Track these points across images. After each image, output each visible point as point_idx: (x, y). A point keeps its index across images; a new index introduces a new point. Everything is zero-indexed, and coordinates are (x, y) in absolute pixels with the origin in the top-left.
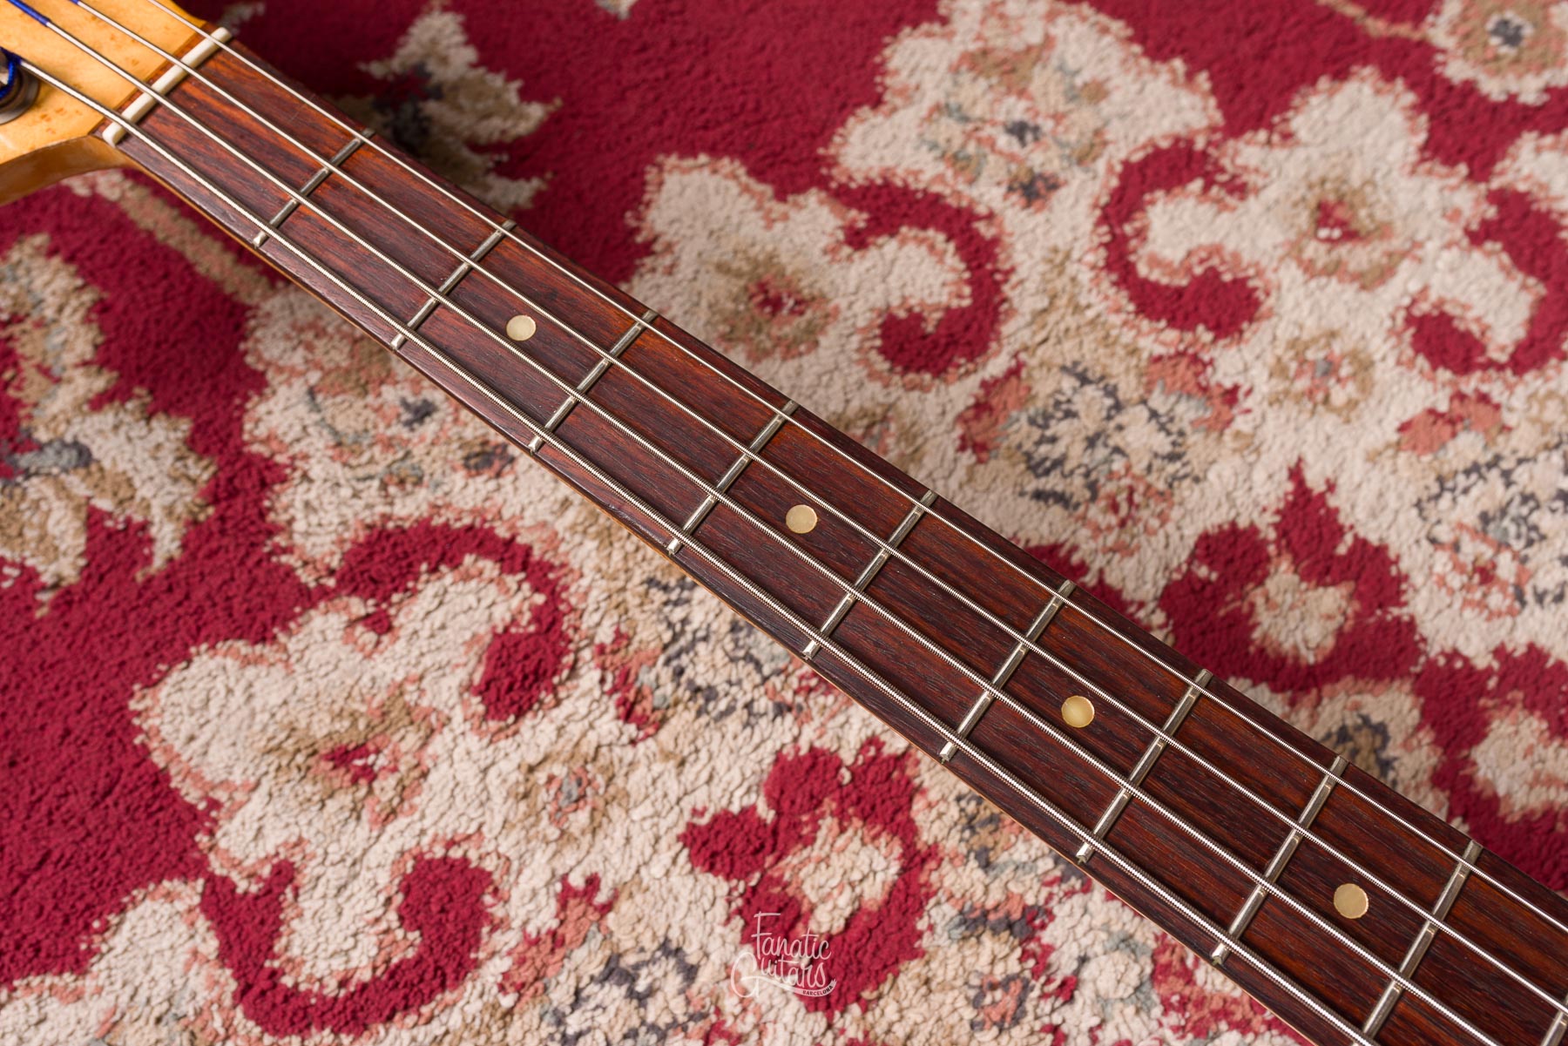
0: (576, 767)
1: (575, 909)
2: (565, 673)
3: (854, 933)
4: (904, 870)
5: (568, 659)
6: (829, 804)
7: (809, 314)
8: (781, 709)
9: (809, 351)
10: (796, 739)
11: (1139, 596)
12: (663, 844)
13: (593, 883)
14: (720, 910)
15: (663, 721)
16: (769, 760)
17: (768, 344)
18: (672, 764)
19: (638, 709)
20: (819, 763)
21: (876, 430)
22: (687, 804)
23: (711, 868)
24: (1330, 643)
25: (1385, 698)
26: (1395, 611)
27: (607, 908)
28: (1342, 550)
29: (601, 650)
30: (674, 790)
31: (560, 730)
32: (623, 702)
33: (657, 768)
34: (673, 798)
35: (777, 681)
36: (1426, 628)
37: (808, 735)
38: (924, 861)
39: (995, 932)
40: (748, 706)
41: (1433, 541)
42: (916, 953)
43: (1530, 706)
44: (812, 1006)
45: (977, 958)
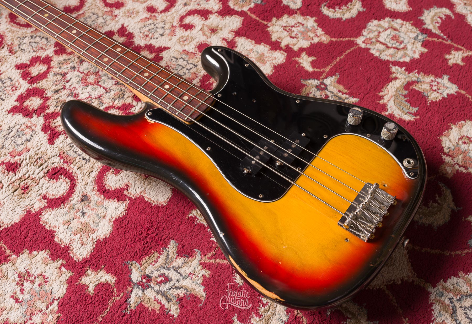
3: (37, 77)
4: (47, 69)
5: (3, 46)
6: (38, 62)
8: (34, 51)
10: (35, 55)
12: (12, 67)
14: (19, 73)
15: (16, 53)
16: (31, 57)
18: (15, 58)
19: (12, 52)
20: (38, 58)
22: (17, 62)
23: (18, 69)
26: (132, 40)
28: (126, 33)
29: (8, 45)
32: (10, 51)
33: (13, 58)
34: (14, 61)
35: (35, 48)
36: (136, 42)
37: (38, 54)
38: (51, 68)
39: (59, 75)
40: (29, 51)
41: (141, 32)
42: (46, 78)
43: (148, 50)
44: (29, 83)
45: (55, 78)
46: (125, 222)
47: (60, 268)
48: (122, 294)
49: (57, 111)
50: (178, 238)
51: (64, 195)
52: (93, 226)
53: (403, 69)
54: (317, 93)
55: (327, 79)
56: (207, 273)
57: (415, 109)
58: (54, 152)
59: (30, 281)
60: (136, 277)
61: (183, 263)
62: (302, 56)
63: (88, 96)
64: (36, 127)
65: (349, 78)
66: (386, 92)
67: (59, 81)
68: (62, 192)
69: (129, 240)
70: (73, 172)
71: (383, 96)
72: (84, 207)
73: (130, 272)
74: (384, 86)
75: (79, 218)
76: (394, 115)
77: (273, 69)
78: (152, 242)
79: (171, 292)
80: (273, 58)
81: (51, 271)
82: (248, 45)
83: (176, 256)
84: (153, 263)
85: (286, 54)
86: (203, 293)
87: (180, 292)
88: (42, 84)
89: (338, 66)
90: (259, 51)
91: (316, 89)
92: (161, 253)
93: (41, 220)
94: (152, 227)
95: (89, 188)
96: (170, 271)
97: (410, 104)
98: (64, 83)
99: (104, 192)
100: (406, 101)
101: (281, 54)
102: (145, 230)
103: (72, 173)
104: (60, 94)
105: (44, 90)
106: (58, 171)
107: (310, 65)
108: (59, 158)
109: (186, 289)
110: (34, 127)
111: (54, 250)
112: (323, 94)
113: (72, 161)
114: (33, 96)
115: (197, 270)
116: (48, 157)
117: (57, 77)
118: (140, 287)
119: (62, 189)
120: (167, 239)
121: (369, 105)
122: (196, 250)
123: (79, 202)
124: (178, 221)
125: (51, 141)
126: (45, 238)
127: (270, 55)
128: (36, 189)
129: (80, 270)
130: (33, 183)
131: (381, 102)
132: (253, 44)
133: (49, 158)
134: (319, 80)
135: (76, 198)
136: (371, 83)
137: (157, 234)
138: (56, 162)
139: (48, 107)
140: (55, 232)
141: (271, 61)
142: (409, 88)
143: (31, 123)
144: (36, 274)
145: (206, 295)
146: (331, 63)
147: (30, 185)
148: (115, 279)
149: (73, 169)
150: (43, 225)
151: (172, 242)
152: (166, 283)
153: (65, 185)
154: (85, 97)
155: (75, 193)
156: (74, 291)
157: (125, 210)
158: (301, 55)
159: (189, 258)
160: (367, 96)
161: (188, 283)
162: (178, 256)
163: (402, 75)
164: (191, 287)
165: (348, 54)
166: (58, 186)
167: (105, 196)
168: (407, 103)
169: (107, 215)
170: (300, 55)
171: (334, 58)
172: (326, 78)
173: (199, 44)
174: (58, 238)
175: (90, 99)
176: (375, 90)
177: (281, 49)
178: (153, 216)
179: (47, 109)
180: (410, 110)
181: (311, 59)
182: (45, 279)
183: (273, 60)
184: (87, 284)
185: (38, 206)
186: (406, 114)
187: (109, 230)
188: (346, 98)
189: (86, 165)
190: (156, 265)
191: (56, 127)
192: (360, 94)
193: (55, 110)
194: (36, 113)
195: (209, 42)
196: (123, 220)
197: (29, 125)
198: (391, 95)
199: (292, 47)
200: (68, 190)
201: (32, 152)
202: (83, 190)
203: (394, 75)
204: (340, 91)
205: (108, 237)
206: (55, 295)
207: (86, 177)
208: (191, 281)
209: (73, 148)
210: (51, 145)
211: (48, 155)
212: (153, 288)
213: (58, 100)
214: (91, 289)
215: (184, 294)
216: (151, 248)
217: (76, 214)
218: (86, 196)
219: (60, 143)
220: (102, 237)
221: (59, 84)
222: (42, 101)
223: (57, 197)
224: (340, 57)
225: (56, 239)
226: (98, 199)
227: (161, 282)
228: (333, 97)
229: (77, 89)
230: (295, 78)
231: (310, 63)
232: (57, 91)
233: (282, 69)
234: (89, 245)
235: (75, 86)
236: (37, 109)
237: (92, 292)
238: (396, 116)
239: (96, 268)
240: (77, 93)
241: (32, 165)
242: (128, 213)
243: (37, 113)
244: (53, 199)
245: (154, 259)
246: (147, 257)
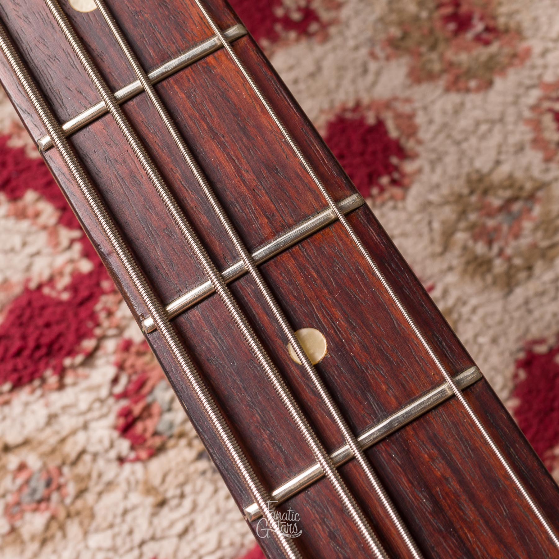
0: (53, 464)
2: (79, 359)
5: (88, 344)
7: (494, 48)
9: (478, 89)
17: (437, 67)
19: (139, 427)
21: (516, 207)
32: (126, 413)
33: (135, 498)
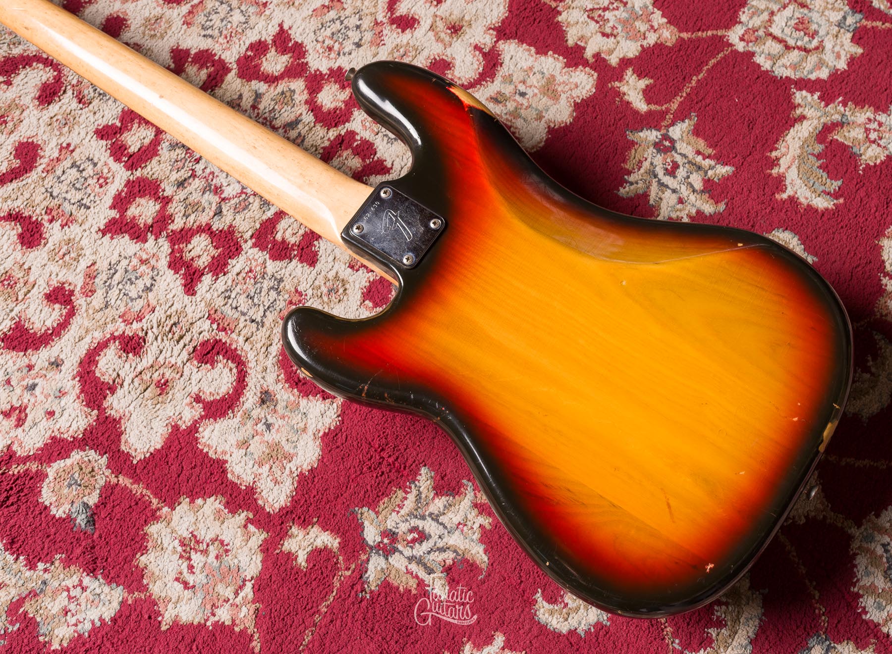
1: (64, 152)
3: (140, 152)
4: (155, 136)
6: (136, 121)
10: (126, 107)
11: (230, 61)
12: (89, 134)
13: (69, 145)
14: (104, 148)
15: (90, 103)
16: (120, 110)
18: (92, 113)
22: (96, 123)
23: (102, 139)
24: (283, 70)
25: (296, 83)
26: (303, 60)
27: (72, 151)
28: (290, 45)
29: (73, 86)
30: (92, 120)
31: (60, 108)
34: (92, 122)
36: (311, 64)
38: (161, 133)
39: (179, 148)
41: (317, 41)
42: (157, 155)
43: (336, 82)
44: (128, 170)
45: (174, 155)
46: (341, 439)
47: (245, 526)
48: (353, 566)
49: (188, 226)
50: (433, 463)
51: (230, 392)
52: (288, 448)
53: (817, 95)
54: (656, 159)
55: (675, 127)
56: (487, 521)
57: (836, 184)
58: (199, 311)
59: (202, 551)
60: (371, 535)
61: (445, 506)
62: (627, 78)
63: (239, 191)
64: (157, 261)
65: (715, 122)
66: (783, 150)
67: (181, 160)
68: (226, 388)
69: (352, 470)
70: (238, 348)
71: (778, 159)
72: (267, 414)
73: (360, 527)
74: (780, 136)
75: (263, 435)
76: (798, 198)
77: (574, 111)
78: (390, 471)
79: (432, 556)
80: (573, 86)
81: (232, 531)
82: (524, 58)
83: (432, 495)
84: (397, 509)
85: (596, 75)
86: (484, 555)
87: (446, 556)
88: (153, 169)
89: (694, 97)
90: (545, 71)
91: (655, 151)
92: (409, 490)
93: (200, 441)
94: (387, 445)
95: (271, 377)
96: (426, 521)
97: (828, 173)
98: (191, 164)
99: (297, 384)
100: (820, 167)
101: (587, 76)
102: (376, 451)
103: (236, 349)
104: (190, 189)
105: (159, 183)
106: (213, 348)
107: (641, 97)
108: (209, 322)
109: (455, 551)
110: (154, 260)
111: (231, 495)
112: (669, 160)
113: (232, 326)
114: (141, 197)
115: (469, 517)
116: (190, 321)
117: (176, 154)
118: (381, 552)
119: (225, 382)
120: (414, 465)
121: (751, 181)
122: (465, 481)
123: (257, 405)
124: (430, 430)
125: (190, 288)
126: (211, 474)
127: (565, 78)
128: (180, 384)
129: (279, 528)
130: (174, 375)
131: (775, 171)
132: (532, 56)
133: (192, 324)
134: (659, 130)
135: (250, 398)
136: (757, 131)
137: (397, 458)
138: (205, 331)
139: (171, 218)
140: (226, 462)
141: (569, 92)
142: (826, 137)
143: (147, 253)
144: (207, 539)
145: (488, 559)
146: (681, 90)
147: (170, 379)
148: (338, 540)
149: (237, 341)
150: (204, 451)
151: (424, 471)
152: (422, 542)
153: (229, 374)
154: (235, 193)
155: (248, 388)
156: (275, 564)
157: (338, 416)
158: (625, 76)
159: (454, 497)
160: (749, 159)
161: (458, 541)
162: (436, 494)
163: (813, 109)
164: (462, 548)
165: (712, 67)
166: (217, 376)
167: (300, 392)
168: (821, 171)
169: (308, 426)
170: (622, 76)
171: (686, 79)
172: (673, 124)
173: (431, 63)
174: (233, 473)
175: (244, 196)
176: (763, 145)
177: (586, 63)
178: (386, 425)
179: (170, 221)
180: (827, 186)
181: (643, 83)
182: (224, 548)
183: (571, 90)
184: (293, 551)
185: (190, 417)
186: (819, 196)
187: (317, 454)
188: (711, 168)
189: (258, 333)
190: (402, 512)
191: (192, 259)
192: (736, 156)
193: (185, 223)
194: (151, 232)
195: (449, 55)
196: (336, 434)
197: (144, 257)
198: (792, 158)
199: (607, 58)
200: (234, 383)
201: (159, 314)
202: (262, 382)
203: (799, 111)
204: (698, 153)
205: (315, 466)
206: (246, 573)
207: (261, 357)
208: (462, 537)
209: (230, 301)
210: (190, 297)
211: (190, 315)
212: (401, 553)
213: (187, 202)
214: (302, 560)
215: (453, 560)
216: (390, 482)
217: (255, 427)
218: (267, 392)
219: (207, 292)
220: (306, 467)
221: (182, 168)
222: (158, 207)
223: (218, 398)
224: (697, 76)
225: (229, 476)
226: (289, 397)
227: (414, 541)
228: (687, 165)
229: (217, 176)
230: (616, 128)
231: (641, 93)
232: (181, 184)
233: (590, 109)
234: (287, 484)
235: (212, 170)
236: (153, 223)
237: (303, 564)
238: (802, 200)
239: (305, 523)
240: (219, 185)
241: (165, 338)
242: (343, 420)
243: (154, 232)
244: (212, 402)
245: (398, 501)
246: (386, 499)
